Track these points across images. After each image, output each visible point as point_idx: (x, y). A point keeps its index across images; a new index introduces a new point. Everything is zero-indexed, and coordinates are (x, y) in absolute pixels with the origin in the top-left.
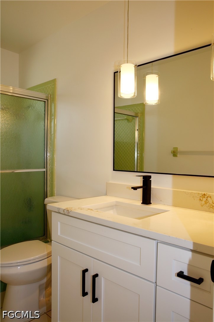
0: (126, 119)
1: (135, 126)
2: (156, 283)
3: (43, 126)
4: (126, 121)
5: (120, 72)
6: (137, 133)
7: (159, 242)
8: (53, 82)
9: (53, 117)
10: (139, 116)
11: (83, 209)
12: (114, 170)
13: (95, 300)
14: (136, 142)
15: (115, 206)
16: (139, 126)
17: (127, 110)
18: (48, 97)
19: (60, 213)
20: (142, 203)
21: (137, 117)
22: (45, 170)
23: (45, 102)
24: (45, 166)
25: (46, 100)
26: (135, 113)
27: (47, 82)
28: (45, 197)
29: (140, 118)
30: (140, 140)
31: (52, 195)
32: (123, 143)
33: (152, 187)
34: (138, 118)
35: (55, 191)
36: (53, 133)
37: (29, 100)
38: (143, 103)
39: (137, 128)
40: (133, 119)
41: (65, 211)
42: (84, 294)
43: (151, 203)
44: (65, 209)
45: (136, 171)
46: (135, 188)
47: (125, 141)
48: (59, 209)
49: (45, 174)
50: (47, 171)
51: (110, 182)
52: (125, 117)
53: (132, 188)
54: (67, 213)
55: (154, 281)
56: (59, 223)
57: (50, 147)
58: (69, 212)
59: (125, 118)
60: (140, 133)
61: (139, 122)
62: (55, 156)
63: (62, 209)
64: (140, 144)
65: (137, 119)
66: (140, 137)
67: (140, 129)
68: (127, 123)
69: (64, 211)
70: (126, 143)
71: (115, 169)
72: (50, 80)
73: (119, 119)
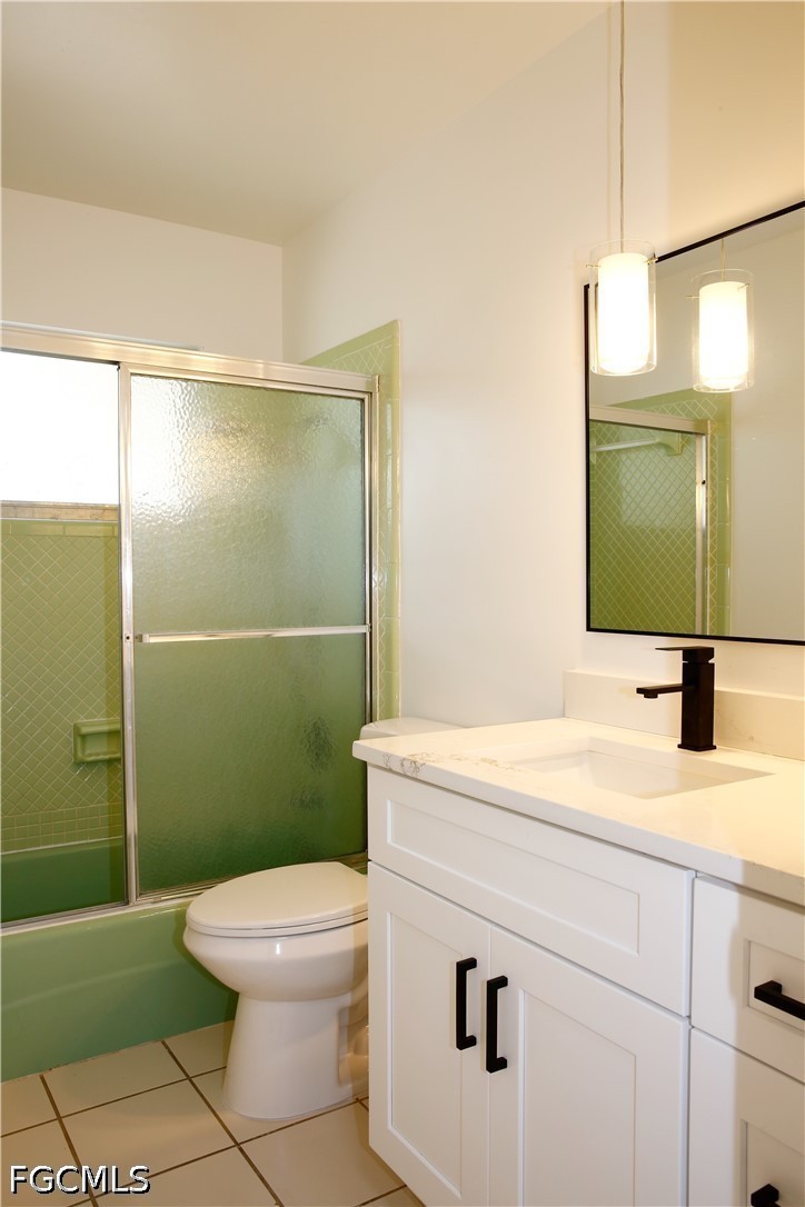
0: (660, 445)
1: (693, 469)
2: (689, 1017)
3: (358, 482)
4: (662, 451)
5: (597, 285)
6: (701, 495)
7: (702, 878)
8: (387, 333)
9: (390, 452)
10: (709, 432)
11: (466, 759)
12: (589, 629)
13: (495, 1063)
14: (698, 527)
15: (589, 755)
16: (711, 465)
17: (663, 412)
18: (373, 383)
19: (390, 770)
20: (679, 746)
21: (703, 434)
22: (364, 629)
23: (363, 400)
24: (366, 617)
25: (366, 397)
26: (696, 420)
27: (368, 333)
28: (368, 719)
29: (712, 437)
30: (712, 521)
31: (389, 714)
32: (653, 531)
33: (717, 688)
34: (704, 437)
35: (400, 702)
36: (389, 504)
37: (311, 397)
38: (692, 389)
39: (701, 474)
40: (688, 442)
41: (407, 764)
42: (464, 1041)
43: (715, 748)
44: (404, 759)
45: (698, 632)
46: (650, 693)
47: (657, 523)
48: (388, 756)
49: (366, 642)
50: (371, 633)
51: (575, 671)
52: (659, 437)
53: (640, 691)
54: (411, 773)
55: (684, 1013)
56: (389, 803)
57: (380, 553)
58: (417, 769)
59: (658, 440)
60: (713, 493)
61: (711, 452)
62: (399, 582)
63: (397, 757)
64: (712, 534)
65: (702, 443)
66: (713, 507)
67: (713, 479)
68: (667, 459)
69: (403, 765)
70: (663, 531)
71: (592, 626)
72: (378, 326)
73: (637, 444)
